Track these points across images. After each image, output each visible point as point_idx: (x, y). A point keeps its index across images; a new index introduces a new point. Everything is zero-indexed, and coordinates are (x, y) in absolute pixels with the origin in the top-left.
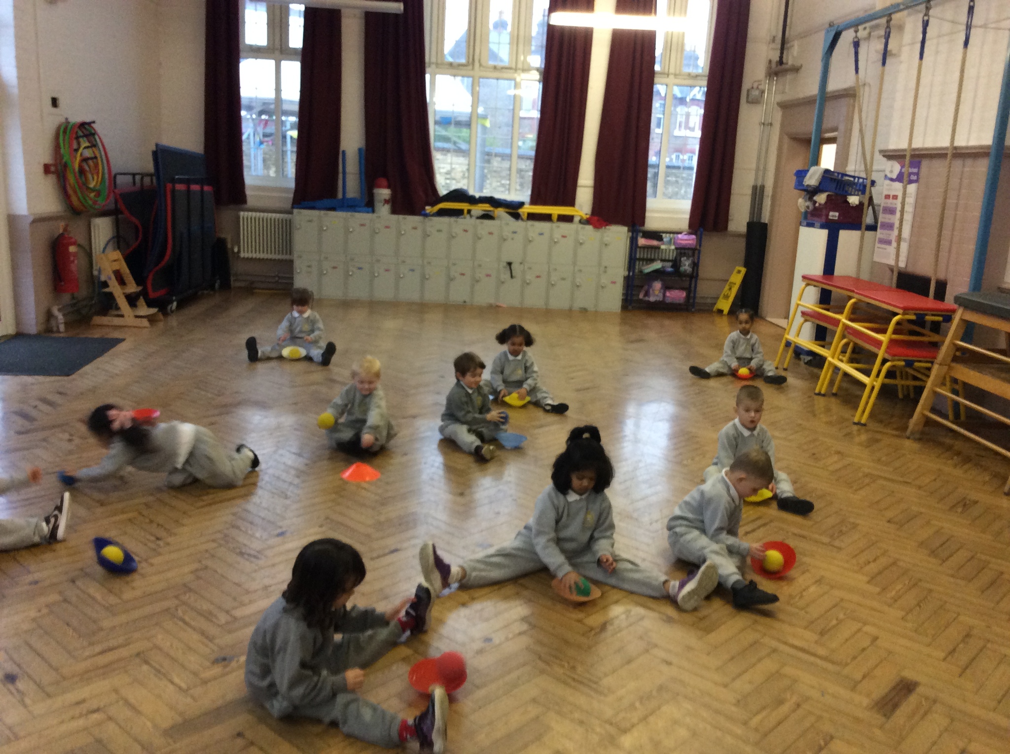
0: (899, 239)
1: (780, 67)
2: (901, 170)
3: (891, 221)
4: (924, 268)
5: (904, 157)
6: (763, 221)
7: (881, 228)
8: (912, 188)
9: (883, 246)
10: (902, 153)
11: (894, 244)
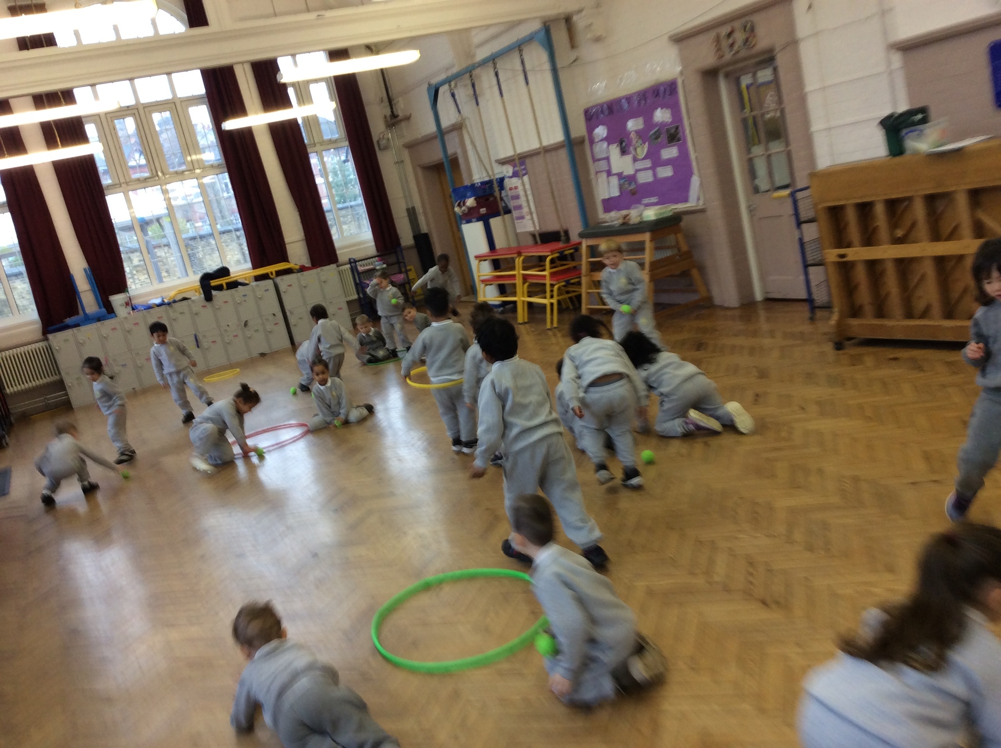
0: (531, 213)
1: (393, 121)
2: (514, 169)
3: (519, 203)
4: (553, 226)
5: (513, 160)
6: (423, 232)
7: (514, 210)
8: (526, 178)
9: (520, 221)
10: (512, 158)
11: (528, 217)
